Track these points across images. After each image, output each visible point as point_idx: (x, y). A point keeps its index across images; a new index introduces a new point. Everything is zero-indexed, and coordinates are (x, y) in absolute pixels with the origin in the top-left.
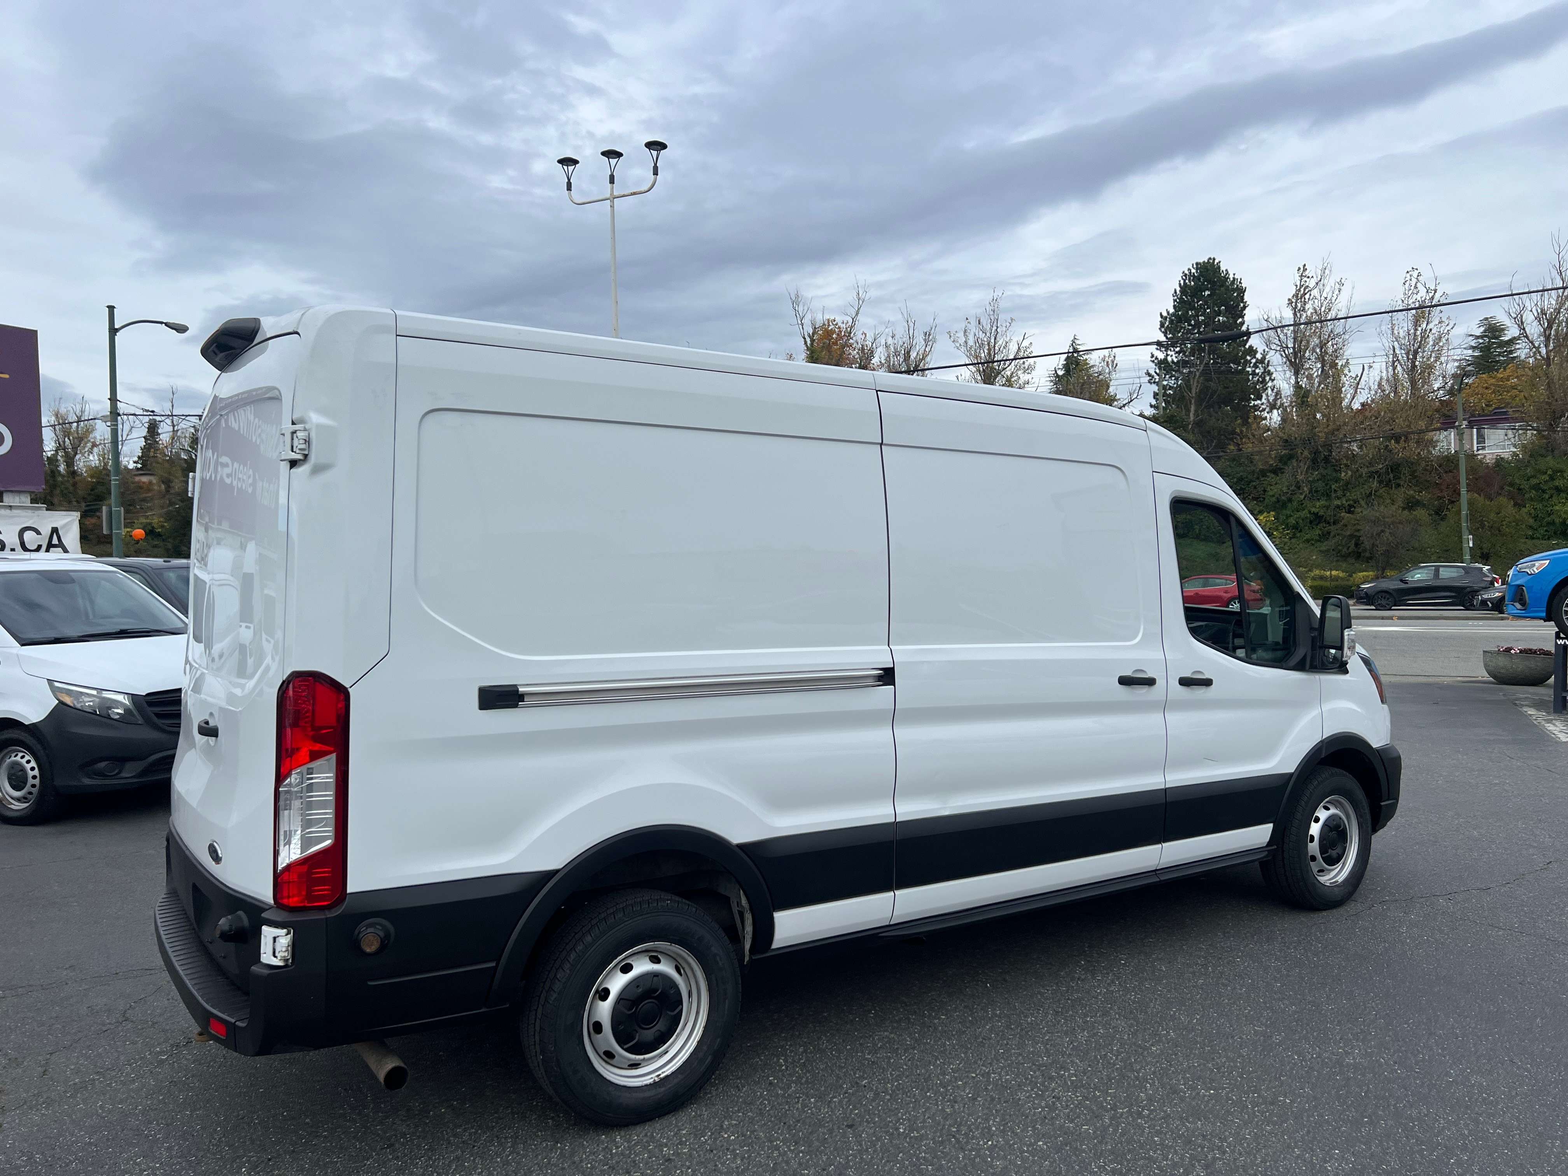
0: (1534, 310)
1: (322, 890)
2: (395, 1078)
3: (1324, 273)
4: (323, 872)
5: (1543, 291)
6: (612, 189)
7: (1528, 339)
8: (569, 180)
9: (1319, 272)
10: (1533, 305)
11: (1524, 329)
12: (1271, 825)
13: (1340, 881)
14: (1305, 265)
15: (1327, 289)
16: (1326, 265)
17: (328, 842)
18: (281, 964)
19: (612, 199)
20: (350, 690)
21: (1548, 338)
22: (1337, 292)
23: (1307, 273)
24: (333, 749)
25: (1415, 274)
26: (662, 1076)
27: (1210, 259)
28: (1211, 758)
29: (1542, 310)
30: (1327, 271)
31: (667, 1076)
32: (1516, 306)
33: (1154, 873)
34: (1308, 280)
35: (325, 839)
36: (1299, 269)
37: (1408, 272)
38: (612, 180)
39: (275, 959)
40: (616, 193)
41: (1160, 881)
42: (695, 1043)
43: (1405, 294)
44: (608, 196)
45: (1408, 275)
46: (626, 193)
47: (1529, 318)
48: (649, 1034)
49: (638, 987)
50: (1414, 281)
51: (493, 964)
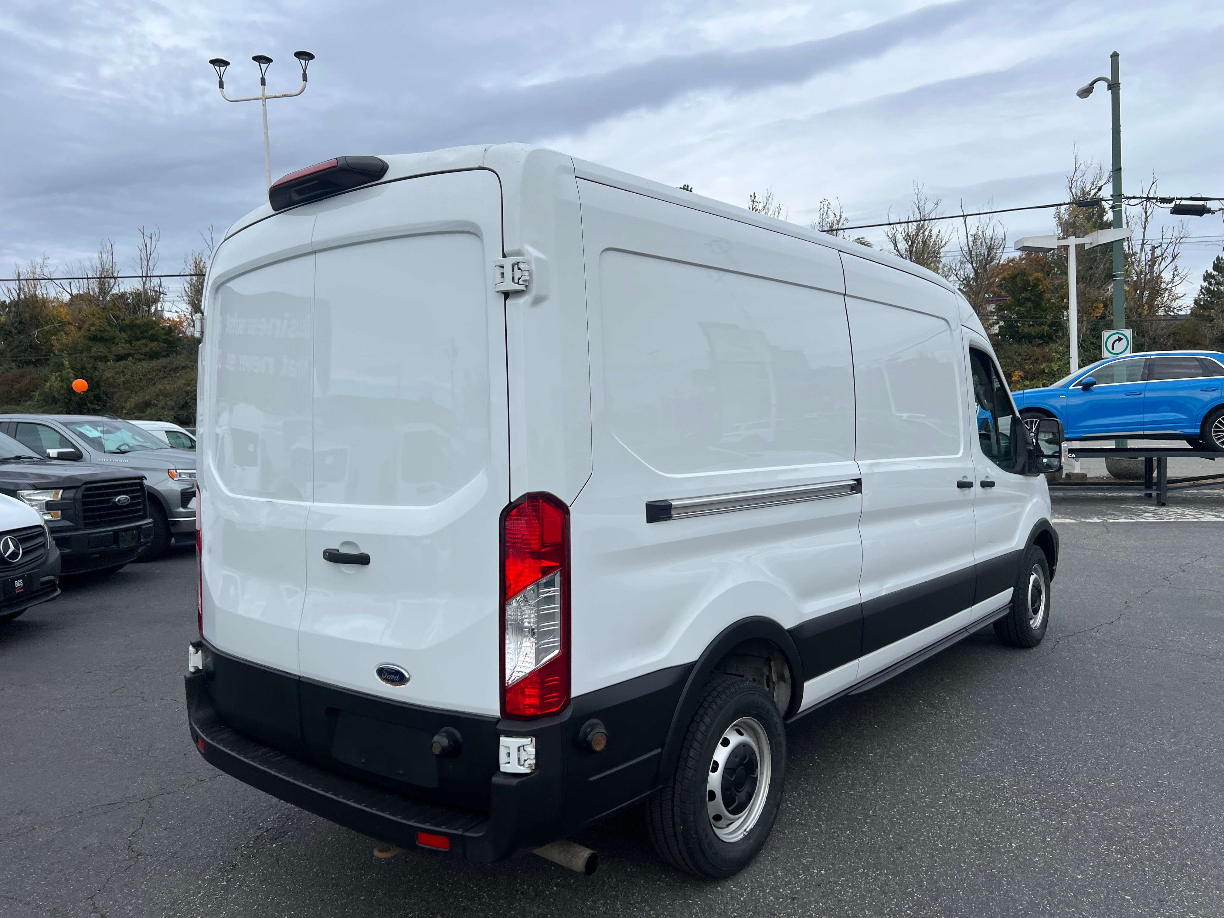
0: (903, 233)
1: (554, 697)
2: (591, 864)
3: (768, 200)
4: (554, 681)
5: (908, 222)
6: (264, 90)
7: (899, 253)
8: (221, 78)
9: (765, 199)
10: (902, 229)
11: (897, 246)
12: (1012, 588)
13: (1038, 625)
14: (754, 194)
15: (770, 212)
16: (769, 194)
17: (556, 652)
18: (529, 771)
19: (264, 100)
20: (570, 508)
21: (911, 252)
22: (777, 214)
23: (756, 199)
24: (558, 564)
25: (826, 203)
26: (748, 830)
27: (685, 185)
28: (992, 541)
29: (908, 234)
30: (770, 199)
31: (751, 830)
32: (892, 230)
33: (965, 630)
34: (757, 204)
35: (554, 648)
36: (751, 196)
37: (821, 202)
38: (263, 82)
39: (522, 768)
40: (267, 94)
41: (971, 634)
42: (764, 799)
43: (820, 218)
44: (261, 96)
45: (822, 205)
46: (277, 95)
47: (900, 237)
48: (742, 795)
49: (736, 756)
50: (826, 209)
51: (660, 750)
